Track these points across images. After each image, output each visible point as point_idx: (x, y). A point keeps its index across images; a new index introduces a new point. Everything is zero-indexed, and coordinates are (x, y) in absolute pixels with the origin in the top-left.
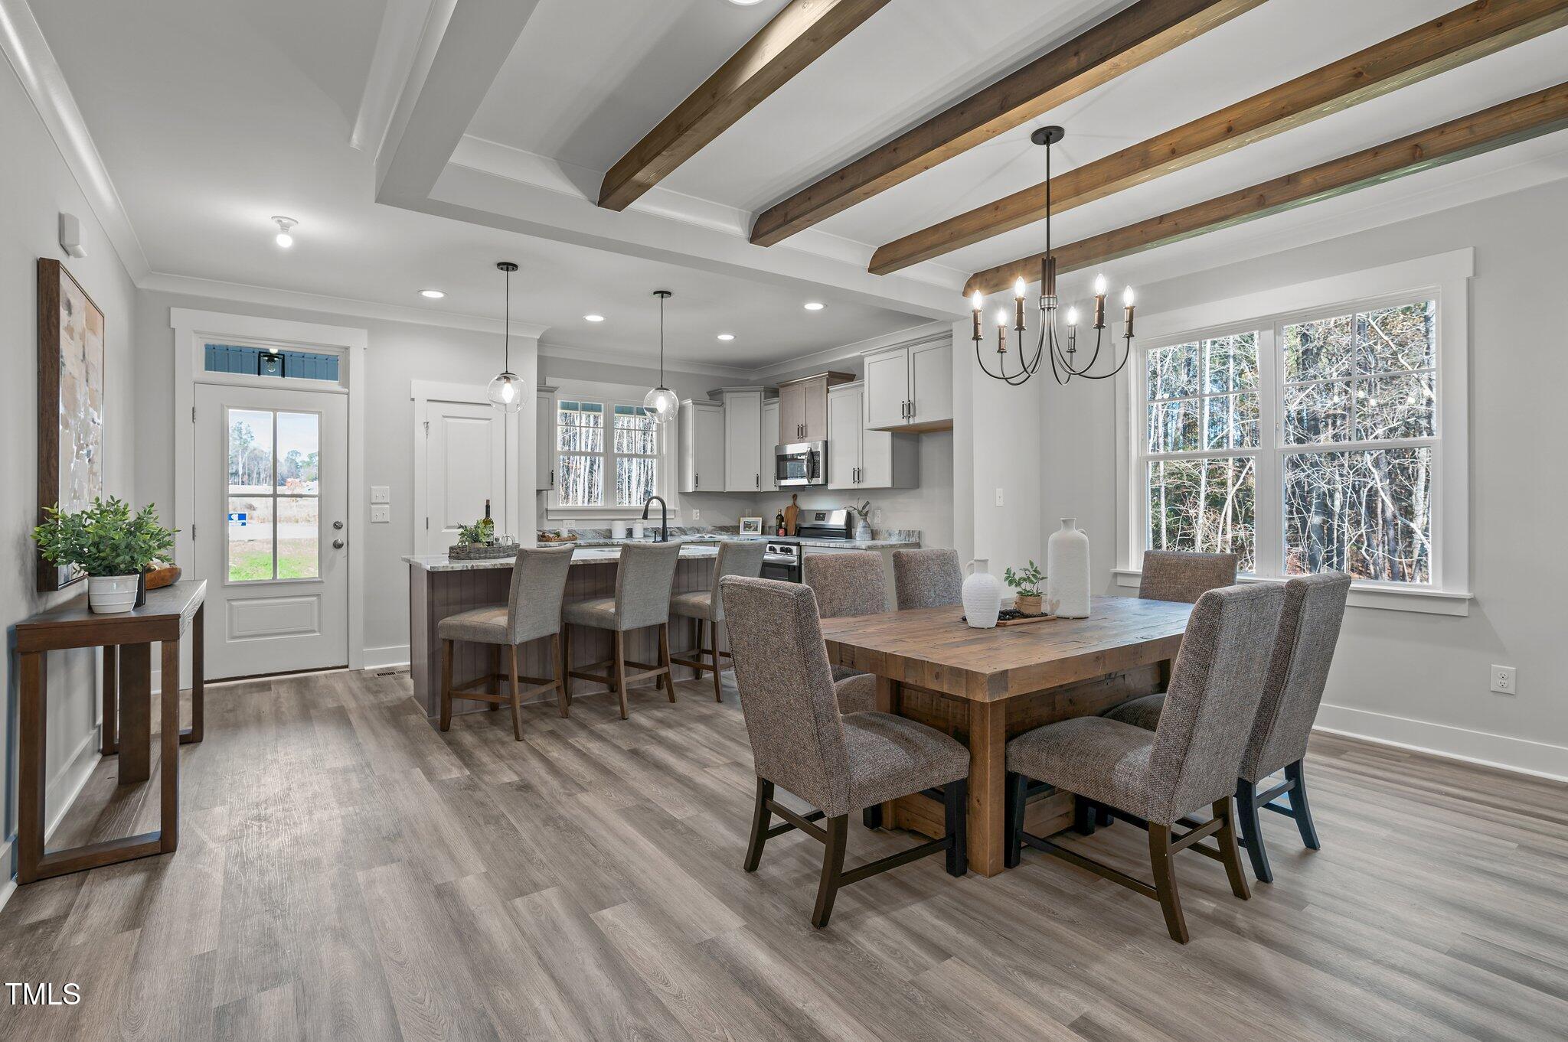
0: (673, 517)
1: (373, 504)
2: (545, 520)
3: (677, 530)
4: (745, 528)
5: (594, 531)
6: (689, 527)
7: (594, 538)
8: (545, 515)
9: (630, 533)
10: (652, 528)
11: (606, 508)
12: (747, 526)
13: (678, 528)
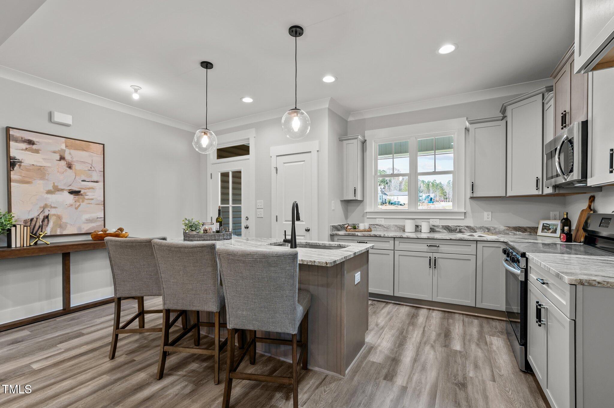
0: (463, 218)
1: (258, 209)
2: (365, 218)
3: (466, 229)
4: (543, 229)
5: (396, 226)
6: (479, 225)
7: (395, 231)
8: (365, 215)
9: (417, 228)
10: (443, 226)
11: (410, 211)
12: (546, 228)
13: (467, 227)
